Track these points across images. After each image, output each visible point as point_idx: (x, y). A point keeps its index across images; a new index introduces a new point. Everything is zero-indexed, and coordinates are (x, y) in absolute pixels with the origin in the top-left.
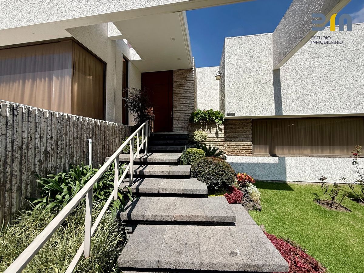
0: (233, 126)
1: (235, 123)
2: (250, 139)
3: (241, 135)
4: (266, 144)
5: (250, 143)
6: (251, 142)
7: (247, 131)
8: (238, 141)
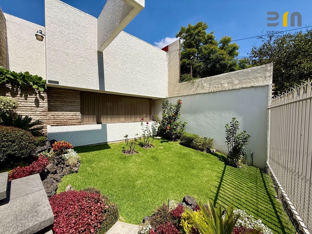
0: (59, 96)
1: (61, 92)
2: (78, 110)
3: (69, 105)
4: (94, 114)
5: (78, 113)
6: (80, 113)
7: (75, 102)
8: (66, 111)
